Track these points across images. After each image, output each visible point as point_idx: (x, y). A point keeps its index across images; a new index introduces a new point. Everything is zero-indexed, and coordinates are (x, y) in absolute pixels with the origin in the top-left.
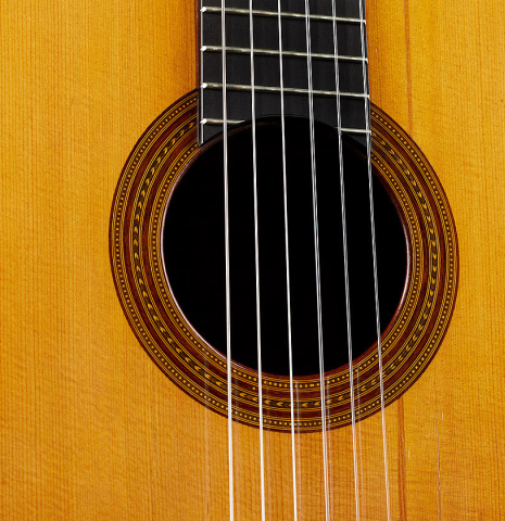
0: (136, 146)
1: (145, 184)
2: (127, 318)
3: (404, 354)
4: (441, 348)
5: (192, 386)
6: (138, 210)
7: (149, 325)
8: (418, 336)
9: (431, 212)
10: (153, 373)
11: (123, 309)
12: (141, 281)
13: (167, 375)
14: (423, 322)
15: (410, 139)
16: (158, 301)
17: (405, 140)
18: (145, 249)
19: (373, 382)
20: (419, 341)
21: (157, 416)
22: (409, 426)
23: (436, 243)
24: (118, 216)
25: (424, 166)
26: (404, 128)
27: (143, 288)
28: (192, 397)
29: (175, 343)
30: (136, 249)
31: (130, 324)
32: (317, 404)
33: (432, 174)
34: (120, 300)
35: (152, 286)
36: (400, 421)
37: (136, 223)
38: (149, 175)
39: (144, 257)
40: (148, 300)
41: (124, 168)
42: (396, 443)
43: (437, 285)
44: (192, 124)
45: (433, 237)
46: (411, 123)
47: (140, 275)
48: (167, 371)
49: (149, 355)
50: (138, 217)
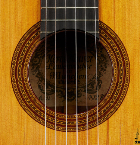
0: (20, 41)
1: (22, 54)
2: (16, 97)
3: (110, 105)
4: (123, 102)
5: (37, 118)
6: (20, 62)
7: (23, 99)
8: (115, 99)
9: (121, 57)
10: (24, 114)
11: (15, 94)
12: (21, 85)
13: (29, 115)
14: (117, 94)
15: (114, 32)
16: (26, 91)
17: (112, 33)
18: (22, 75)
19: (95, 117)
20: (115, 101)
21: (26, 128)
22: (110, 129)
23: (122, 68)
24: (13, 64)
25: (119, 41)
26: (112, 29)
27: (22, 87)
28: (37, 121)
29: (32, 105)
30: (19, 75)
31: (17, 99)
32: (75, 123)
33: (122, 44)
34: (14, 91)
35: (25, 87)
36: (107, 127)
37: (20, 66)
38: (24, 51)
39: (22, 77)
40: (23, 91)
41: (16, 49)
42: (106, 134)
43: (122, 82)
44: (38, 33)
45: (121, 65)
46: (115, 27)
47: (20, 83)
48: (29, 114)
49: (23, 109)
50: (20, 64)
